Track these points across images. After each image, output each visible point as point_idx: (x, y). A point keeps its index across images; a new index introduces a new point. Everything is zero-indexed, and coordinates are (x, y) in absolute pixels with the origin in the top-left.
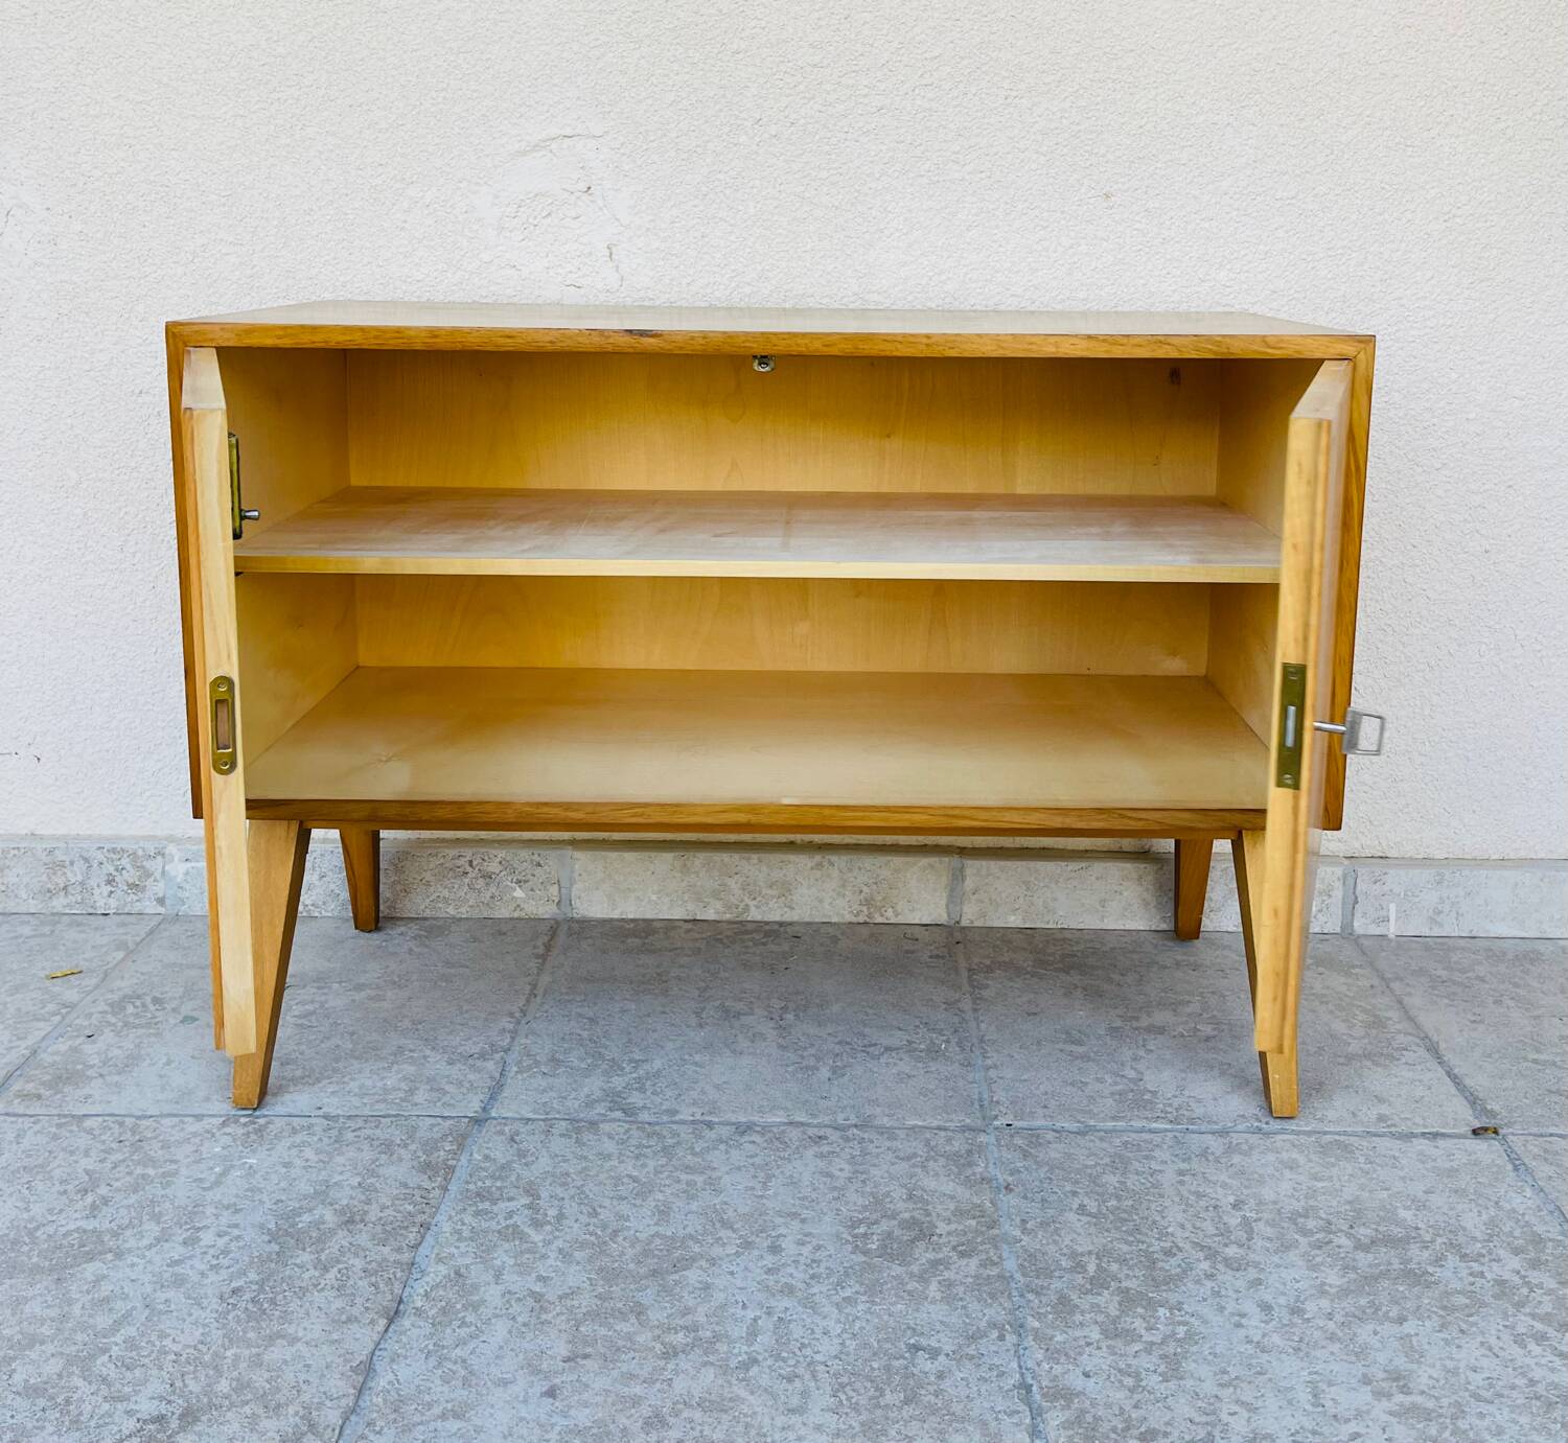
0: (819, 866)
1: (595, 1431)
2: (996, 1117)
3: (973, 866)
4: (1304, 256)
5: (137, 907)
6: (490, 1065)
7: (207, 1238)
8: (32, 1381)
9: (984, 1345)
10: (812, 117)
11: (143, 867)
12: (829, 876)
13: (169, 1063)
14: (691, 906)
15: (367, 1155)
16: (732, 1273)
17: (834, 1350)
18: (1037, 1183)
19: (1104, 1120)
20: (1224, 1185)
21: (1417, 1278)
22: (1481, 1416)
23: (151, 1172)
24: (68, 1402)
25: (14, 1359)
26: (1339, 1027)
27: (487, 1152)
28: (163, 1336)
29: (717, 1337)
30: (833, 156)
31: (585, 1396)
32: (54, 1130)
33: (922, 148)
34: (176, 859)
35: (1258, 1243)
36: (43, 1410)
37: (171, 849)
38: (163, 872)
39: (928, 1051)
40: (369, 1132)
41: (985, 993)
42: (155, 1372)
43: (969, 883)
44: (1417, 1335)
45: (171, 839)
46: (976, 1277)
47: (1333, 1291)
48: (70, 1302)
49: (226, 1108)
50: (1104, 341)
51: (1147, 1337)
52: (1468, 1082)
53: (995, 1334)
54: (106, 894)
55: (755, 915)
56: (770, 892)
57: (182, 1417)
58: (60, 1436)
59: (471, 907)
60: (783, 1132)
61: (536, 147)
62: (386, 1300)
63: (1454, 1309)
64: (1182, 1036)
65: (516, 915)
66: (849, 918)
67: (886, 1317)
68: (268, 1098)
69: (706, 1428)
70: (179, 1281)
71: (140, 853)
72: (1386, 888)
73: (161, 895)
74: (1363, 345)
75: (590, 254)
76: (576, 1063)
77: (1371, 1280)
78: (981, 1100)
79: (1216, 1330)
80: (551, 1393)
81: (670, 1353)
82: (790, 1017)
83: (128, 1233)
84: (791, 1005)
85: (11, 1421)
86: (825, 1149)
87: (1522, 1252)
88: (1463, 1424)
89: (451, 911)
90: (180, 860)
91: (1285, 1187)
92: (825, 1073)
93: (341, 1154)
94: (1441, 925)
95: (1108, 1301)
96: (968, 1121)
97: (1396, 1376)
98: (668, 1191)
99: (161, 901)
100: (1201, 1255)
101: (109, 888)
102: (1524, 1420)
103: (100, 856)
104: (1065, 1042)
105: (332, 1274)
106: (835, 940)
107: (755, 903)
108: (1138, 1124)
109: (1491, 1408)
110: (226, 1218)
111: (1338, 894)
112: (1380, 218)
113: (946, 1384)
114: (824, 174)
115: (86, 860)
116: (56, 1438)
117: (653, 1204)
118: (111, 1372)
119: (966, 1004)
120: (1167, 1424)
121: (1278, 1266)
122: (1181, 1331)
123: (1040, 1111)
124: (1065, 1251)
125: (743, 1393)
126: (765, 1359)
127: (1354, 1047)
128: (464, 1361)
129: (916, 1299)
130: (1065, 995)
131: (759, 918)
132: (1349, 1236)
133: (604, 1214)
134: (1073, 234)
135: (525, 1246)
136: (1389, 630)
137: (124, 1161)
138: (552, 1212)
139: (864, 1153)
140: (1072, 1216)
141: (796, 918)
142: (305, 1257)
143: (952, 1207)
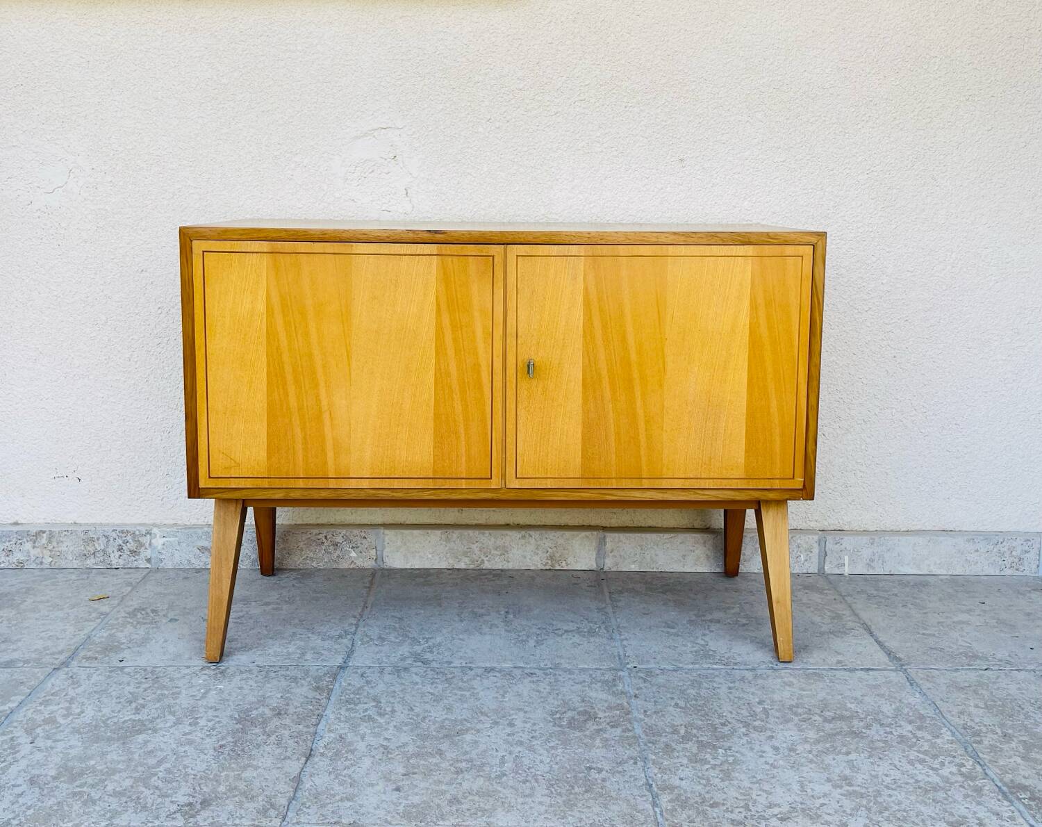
0: (524, 537)
1: (423, 805)
2: (628, 663)
3: (611, 537)
4: (790, 194)
5: (135, 564)
6: (345, 641)
7: (202, 722)
8: (117, 789)
9: (626, 767)
10: (519, 117)
11: (139, 541)
12: (529, 543)
13: (166, 641)
14: (451, 561)
15: (284, 683)
16: (489, 736)
17: (547, 769)
18: (652, 694)
19: (686, 664)
20: (753, 694)
21: (856, 734)
22: (890, 796)
23: (166, 692)
24: (138, 798)
25: (105, 780)
26: (817, 619)
27: (349, 682)
28: (185, 767)
29: (483, 765)
30: (531, 139)
31: (416, 790)
32: (108, 673)
33: (579, 134)
34: (158, 536)
35: (772, 720)
36: (126, 802)
37: (155, 530)
38: (150, 544)
39: (589, 632)
40: (283, 673)
41: (620, 604)
42: (183, 784)
43: (609, 546)
44: (856, 760)
45: (155, 525)
46: (621, 736)
47: (812, 740)
48: (132, 753)
49: (202, 663)
50: (683, 235)
51: (713, 762)
52: (886, 644)
53: (632, 761)
54: (117, 557)
55: (487, 565)
56: (496, 552)
57: (201, 804)
58: (136, 814)
59: (327, 562)
60: (511, 671)
61: (365, 135)
62: (303, 749)
63: (876, 749)
64: (730, 624)
65: (352, 567)
66: (540, 567)
67: (573, 755)
68: (224, 657)
69: (481, 803)
70: (190, 742)
71: (137, 533)
72: (843, 547)
73: (148, 557)
74: (820, 237)
75: (395, 193)
76: (393, 639)
77: (832, 736)
78: (619, 655)
79: (749, 759)
80: (398, 789)
81: (459, 772)
82: (511, 616)
83: (158, 721)
84: (511, 611)
85: (109, 808)
86: (535, 679)
87: (913, 723)
88: (880, 800)
89: (314, 564)
90: (160, 537)
91: (786, 694)
92: (532, 643)
93: (269, 683)
94: (874, 568)
95: (692, 747)
96: (613, 665)
97: (845, 778)
98: (451, 699)
99: (149, 560)
100: (741, 725)
101: (120, 553)
102: (913, 798)
103: (114, 535)
104: (664, 627)
105: (273, 738)
106: (533, 578)
107: (487, 558)
108: (705, 666)
109: (895, 792)
110: (211, 713)
111: (816, 550)
112: (831, 172)
113: (607, 784)
114: (526, 149)
115: (106, 537)
116: (134, 814)
117: (443, 705)
118: (160, 784)
119: (609, 610)
120: (724, 800)
121: (783, 730)
122: (731, 760)
123: (652, 661)
124: (668, 724)
125: (499, 789)
126: (510, 774)
127: (825, 628)
128: (350, 776)
129: (589, 747)
130: (664, 604)
131: (490, 567)
132: (820, 716)
133: (417, 710)
134: (663, 181)
135: (375, 725)
136: (841, 401)
137: (150, 687)
138: (388, 709)
139: (557, 680)
140: (671, 709)
141: (510, 567)
142: (257, 730)
143: (606, 705)
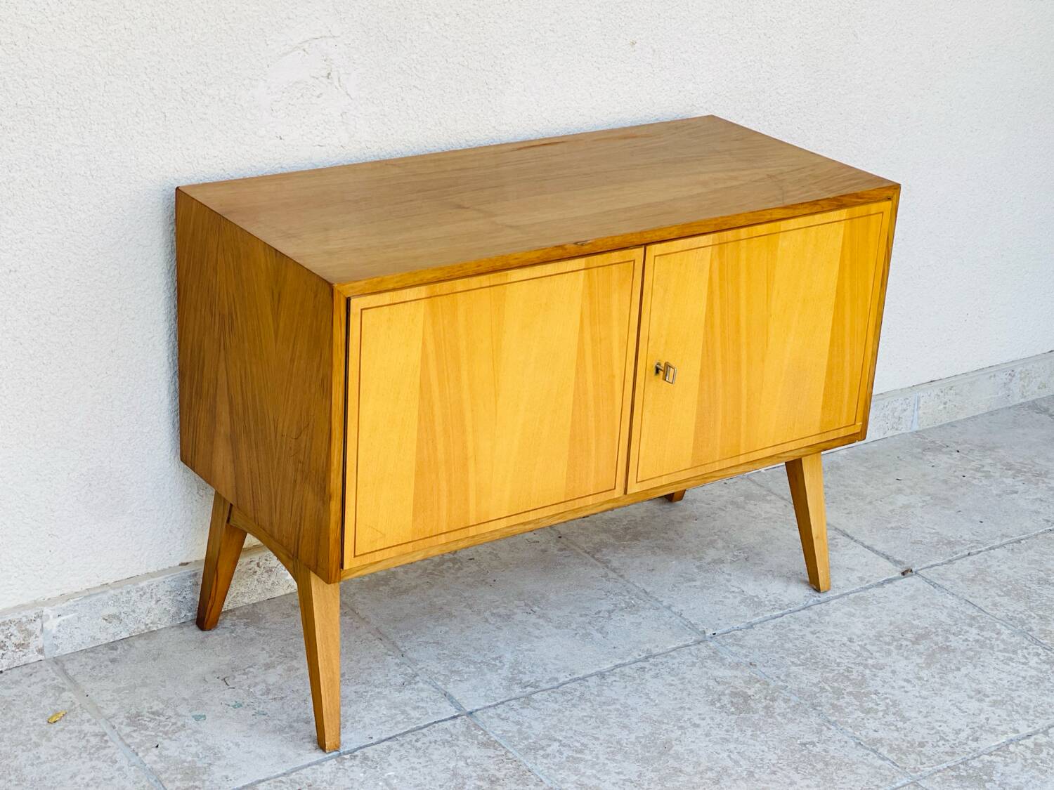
5: (23, 661)
11: (26, 630)
18: (762, 658)
21: (946, 649)
34: (51, 617)
35: (876, 654)
38: (42, 630)
45: (39, 604)
59: (260, 594)
60: (621, 671)
71: (24, 620)
73: (40, 646)
77: (932, 656)
89: (246, 600)
90: (54, 617)
99: (41, 651)
100: (862, 668)
101: (2, 652)
121: (894, 662)
124: (809, 684)
132: (906, 640)
